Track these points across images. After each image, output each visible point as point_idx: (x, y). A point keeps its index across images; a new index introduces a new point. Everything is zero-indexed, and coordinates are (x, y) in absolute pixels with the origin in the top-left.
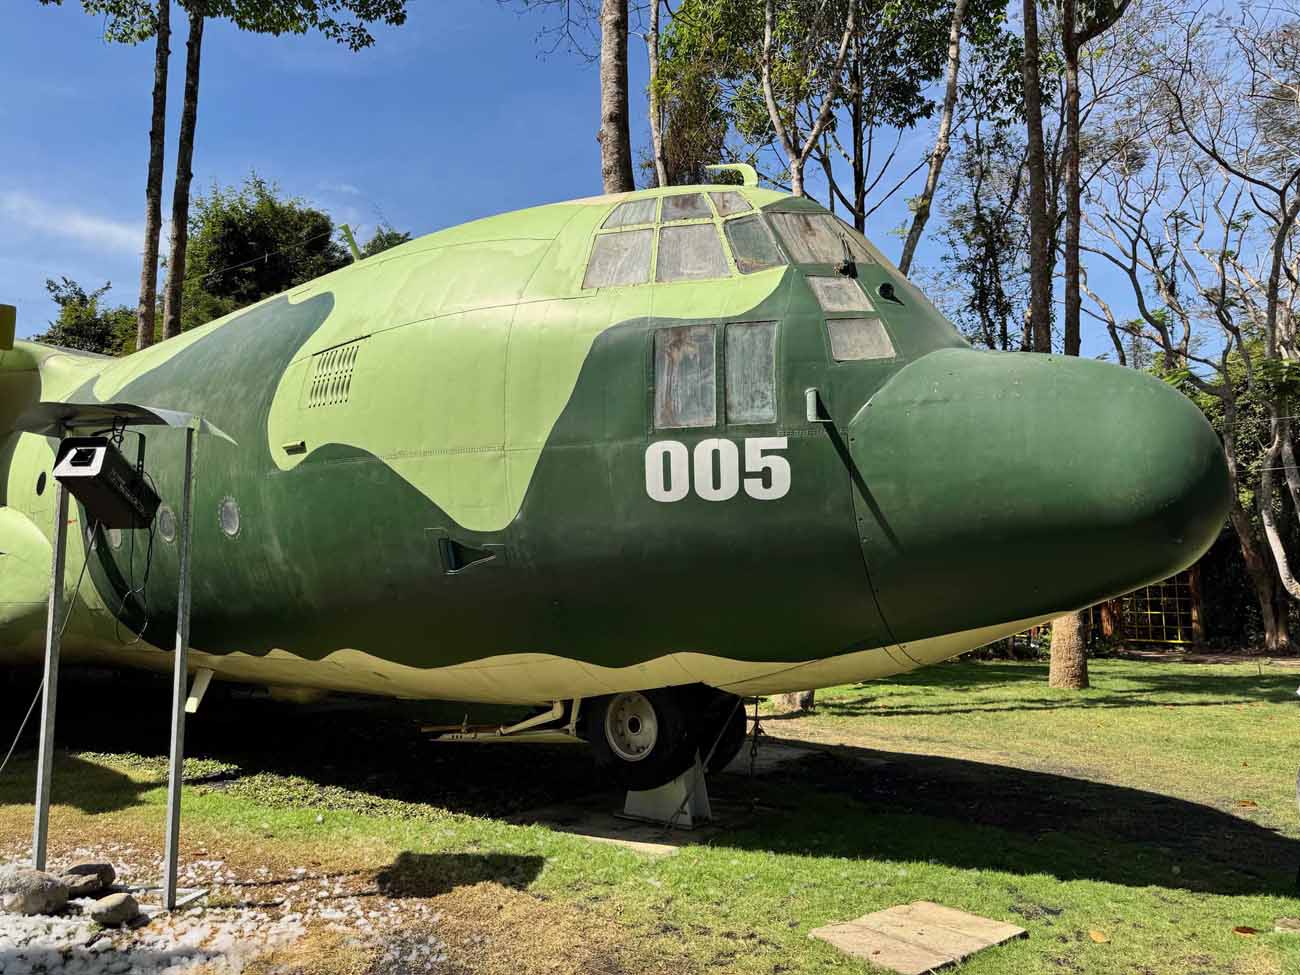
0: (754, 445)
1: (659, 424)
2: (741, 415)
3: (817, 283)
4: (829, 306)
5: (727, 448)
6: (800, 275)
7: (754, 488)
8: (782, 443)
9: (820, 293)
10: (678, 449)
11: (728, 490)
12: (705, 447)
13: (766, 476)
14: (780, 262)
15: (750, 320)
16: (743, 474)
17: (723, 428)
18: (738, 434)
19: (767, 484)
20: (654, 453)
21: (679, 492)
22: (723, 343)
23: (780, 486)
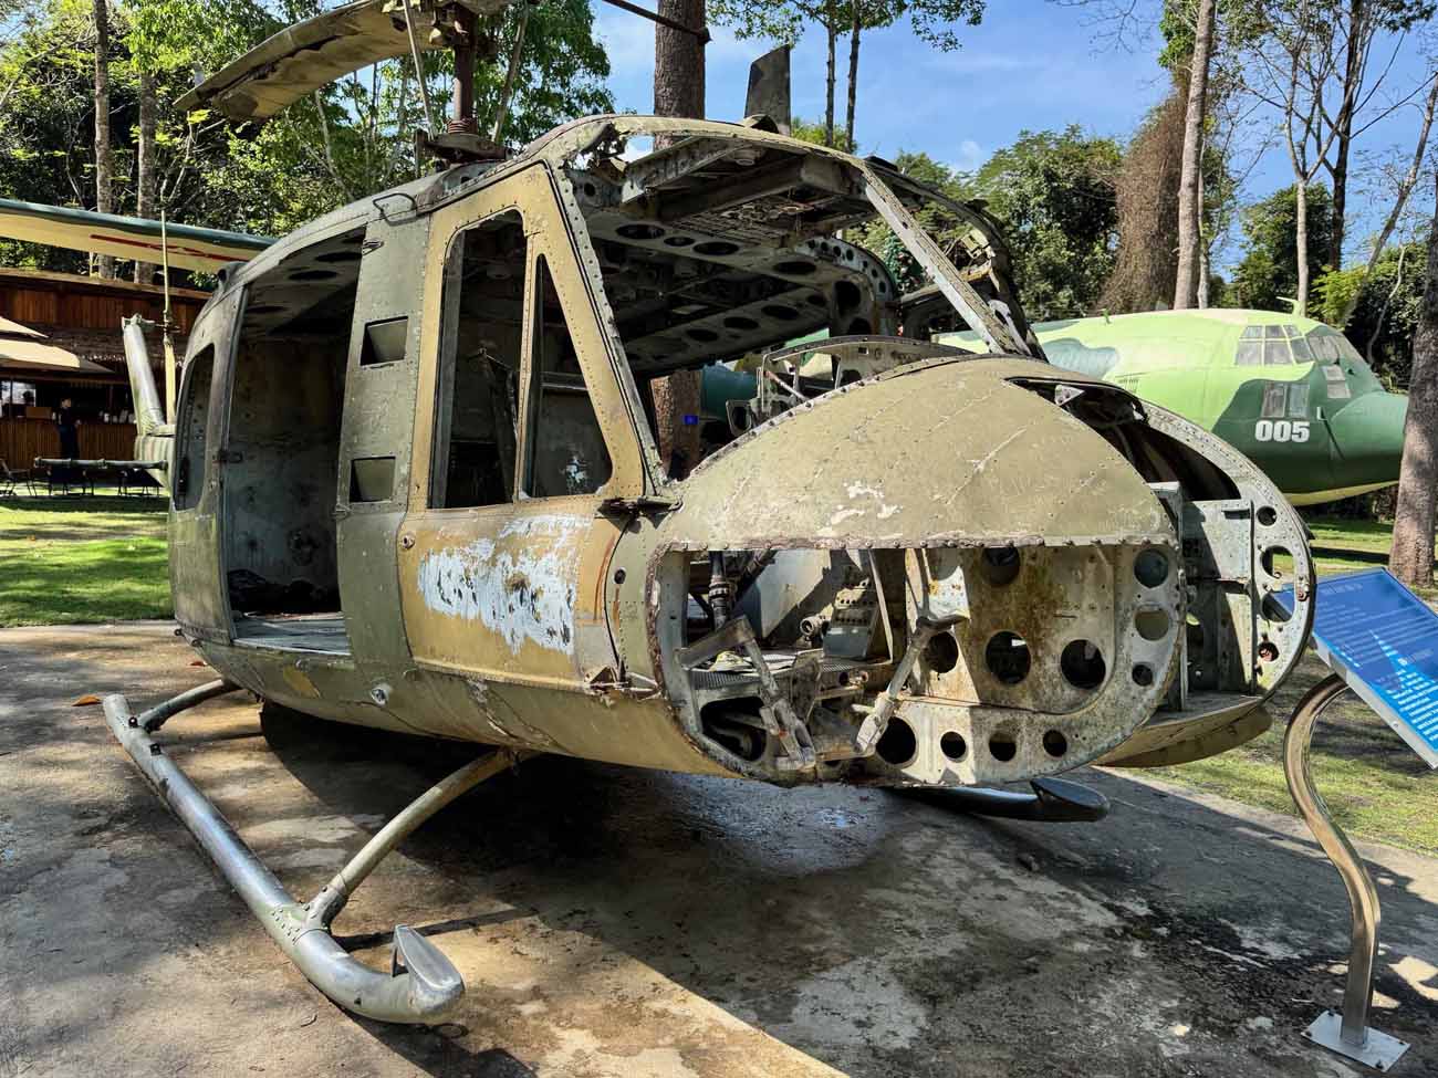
0: (1296, 424)
1: (1263, 415)
2: (1293, 414)
3: (1326, 369)
4: (1329, 377)
5: (1287, 424)
6: (1320, 364)
7: (1295, 438)
8: (1307, 424)
9: (1326, 373)
10: (1269, 424)
11: (1285, 439)
12: (1279, 424)
13: (1300, 434)
14: (1312, 360)
15: (1300, 382)
16: (1292, 434)
17: (1286, 418)
18: (1291, 420)
19: (1300, 437)
20: (1260, 425)
21: (1268, 438)
22: (1289, 390)
23: (1305, 438)
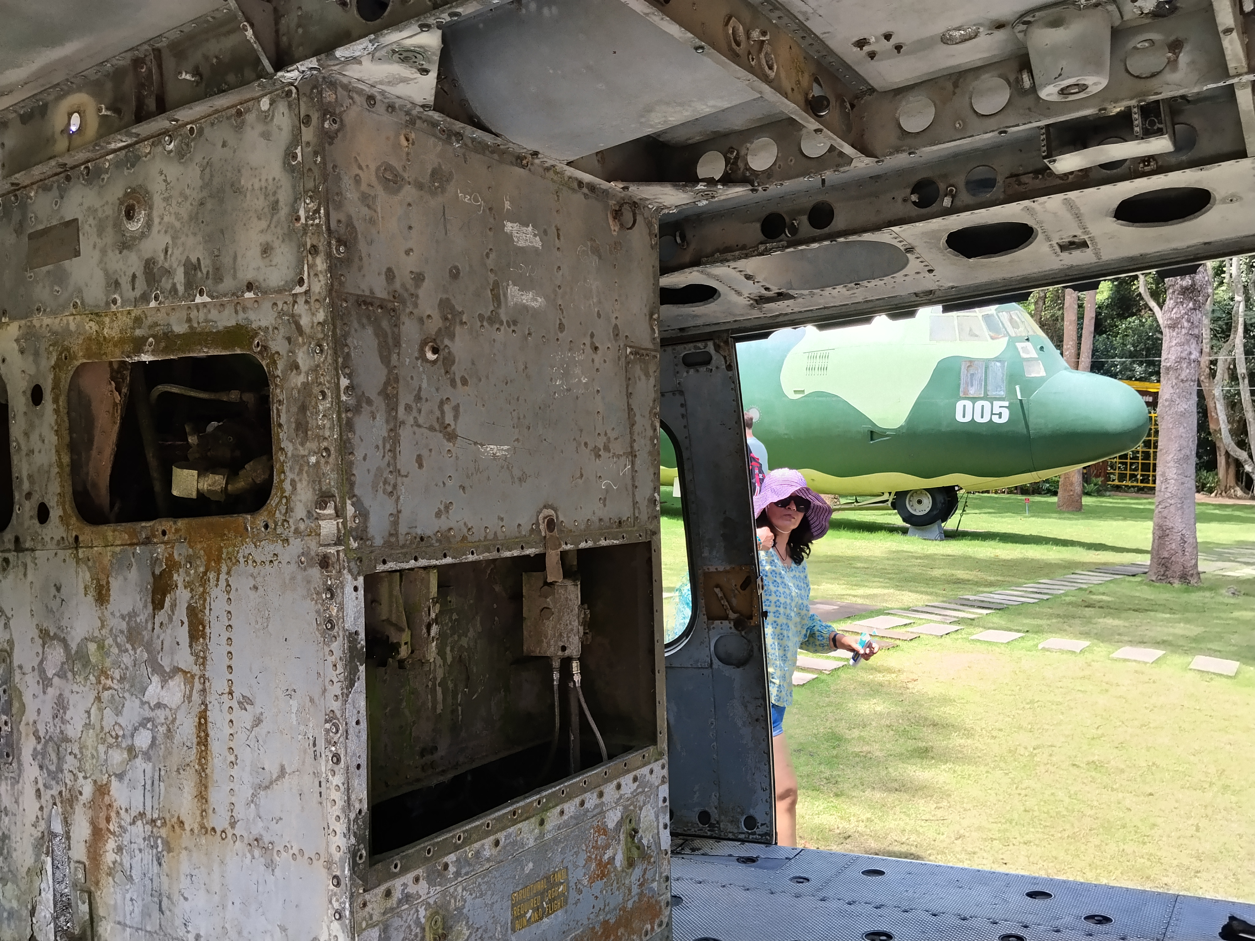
0: (997, 404)
1: (961, 395)
2: (991, 394)
3: (1019, 345)
4: (1024, 355)
5: (987, 404)
6: (1012, 341)
7: (996, 419)
8: (1006, 404)
9: (1020, 350)
10: (968, 404)
11: (986, 419)
12: (979, 404)
13: (1000, 415)
14: (1004, 336)
15: (997, 360)
16: (992, 414)
17: (986, 398)
18: (992, 400)
19: (1000, 417)
20: (960, 405)
21: (968, 419)
22: (987, 368)
23: (1005, 419)
